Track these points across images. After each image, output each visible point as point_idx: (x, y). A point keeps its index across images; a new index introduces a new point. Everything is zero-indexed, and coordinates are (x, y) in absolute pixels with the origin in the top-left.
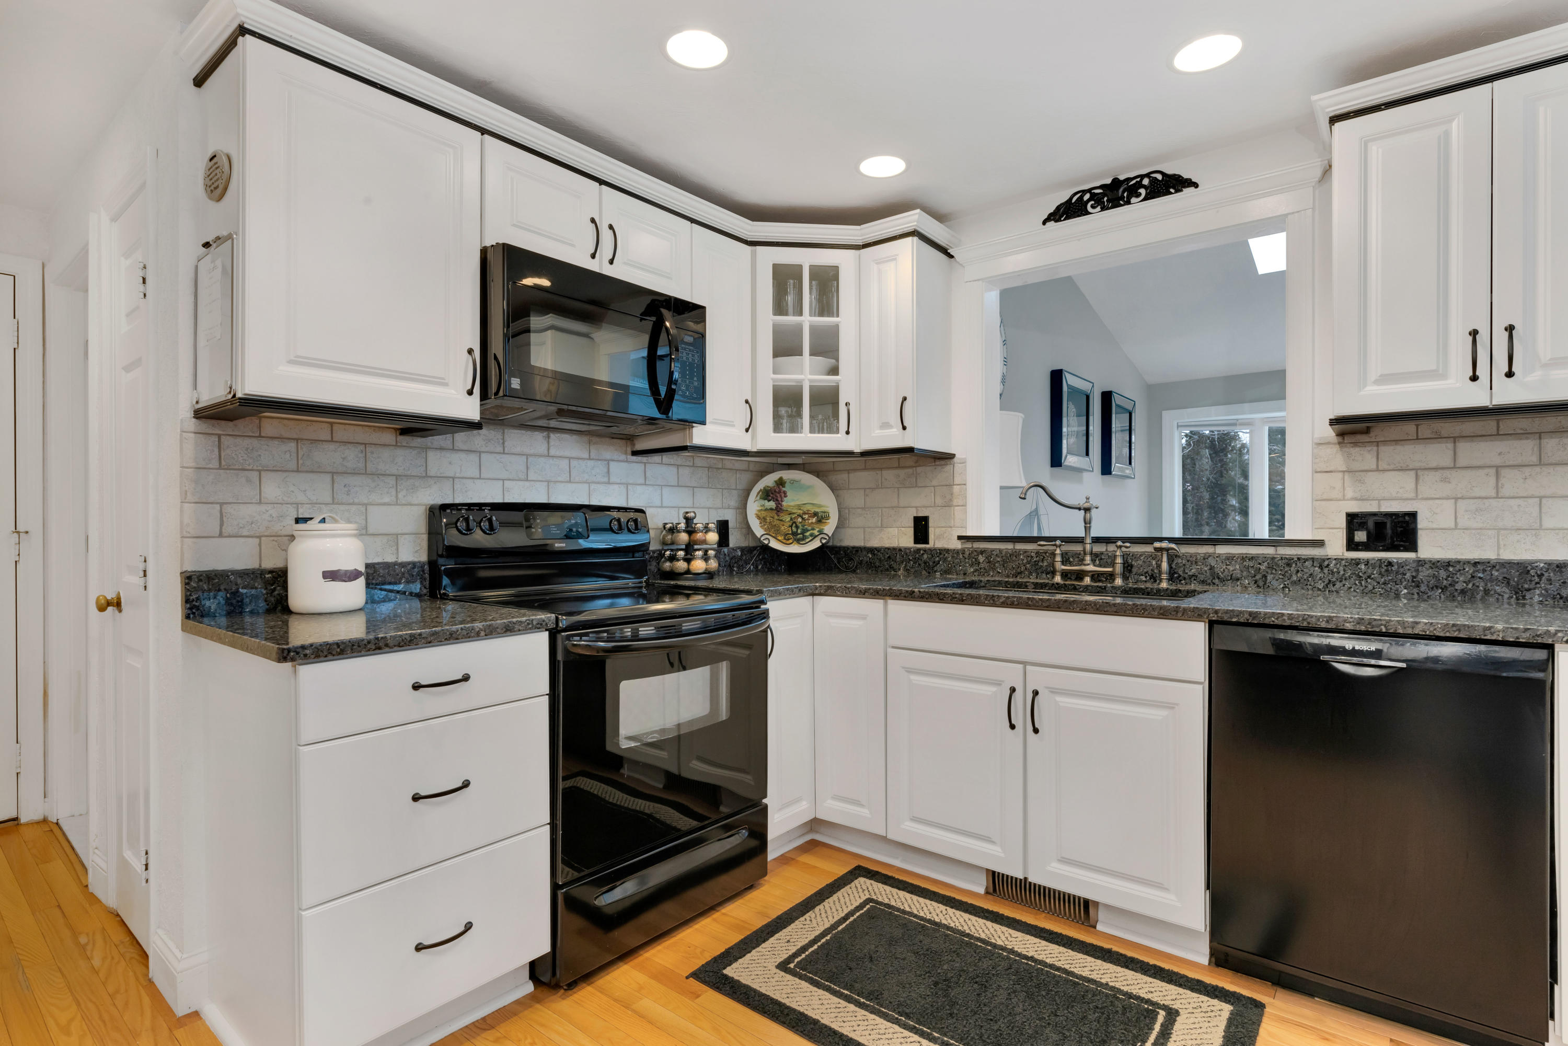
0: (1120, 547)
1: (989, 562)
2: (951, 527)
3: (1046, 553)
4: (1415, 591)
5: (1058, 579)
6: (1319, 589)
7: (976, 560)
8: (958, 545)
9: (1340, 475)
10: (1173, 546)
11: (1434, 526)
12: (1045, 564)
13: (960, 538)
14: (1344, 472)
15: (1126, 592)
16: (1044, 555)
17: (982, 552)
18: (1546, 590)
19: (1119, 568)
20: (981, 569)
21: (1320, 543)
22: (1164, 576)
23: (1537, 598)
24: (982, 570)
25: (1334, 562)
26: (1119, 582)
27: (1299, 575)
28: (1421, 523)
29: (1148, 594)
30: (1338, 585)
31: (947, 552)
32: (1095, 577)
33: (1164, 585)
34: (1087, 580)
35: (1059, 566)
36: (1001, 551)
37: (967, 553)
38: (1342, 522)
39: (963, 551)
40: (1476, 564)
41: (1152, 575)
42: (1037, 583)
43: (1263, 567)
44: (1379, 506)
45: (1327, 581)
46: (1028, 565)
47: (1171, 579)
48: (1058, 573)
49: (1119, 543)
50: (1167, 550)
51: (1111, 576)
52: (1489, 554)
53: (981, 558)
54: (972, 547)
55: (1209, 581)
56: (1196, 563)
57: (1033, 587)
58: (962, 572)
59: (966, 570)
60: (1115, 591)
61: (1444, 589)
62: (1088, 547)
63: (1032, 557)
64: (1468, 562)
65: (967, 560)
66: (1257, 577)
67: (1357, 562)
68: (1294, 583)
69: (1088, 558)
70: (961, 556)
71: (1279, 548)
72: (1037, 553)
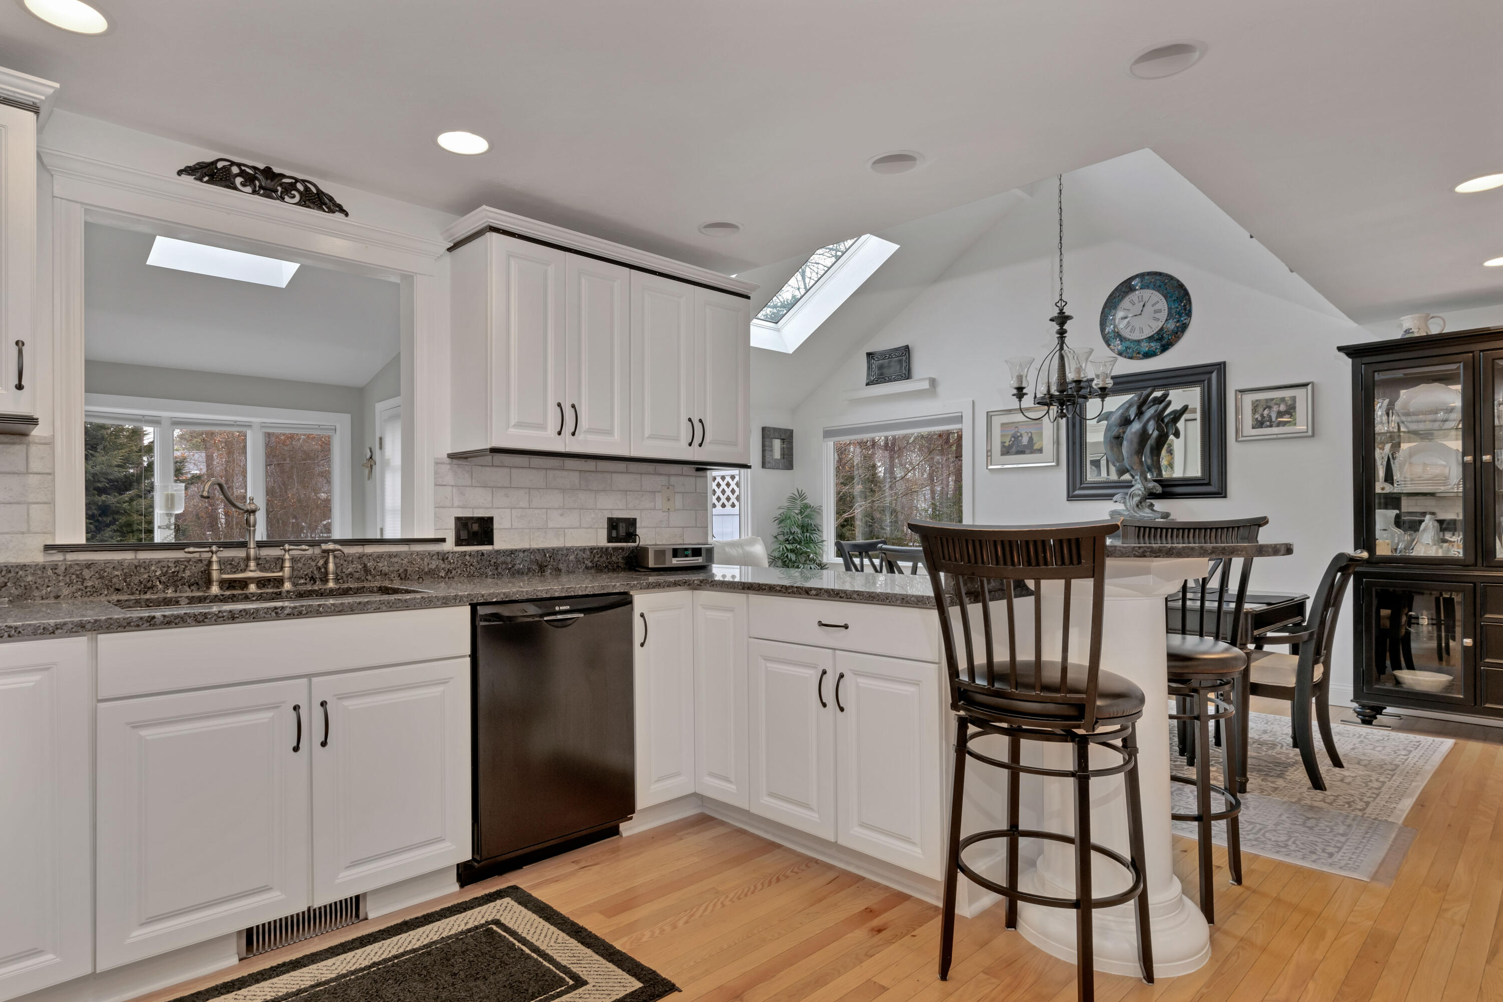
0: (289, 550)
1: (102, 577)
2: (23, 533)
3: (188, 562)
4: (496, 572)
5: (215, 590)
6: (442, 577)
7: (77, 576)
8: (40, 558)
9: (449, 489)
10: (338, 547)
11: (502, 527)
12: (188, 573)
13: (48, 548)
14: (452, 486)
15: (301, 595)
16: (186, 563)
17: (89, 565)
18: (553, 565)
19: (287, 571)
20: (86, 587)
21: (443, 540)
22: (331, 576)
23: (549, 571)
24: (88, 589)
25: (451, 555)
26: (287, 586)
27: (430, 566)
28: (496, 525)
29: (322, 595)
30: (454, 572)
31: (21, 570)
32: (262, 583)
33: (331, 584)
34: (252, 588)
35: (215, 575)
36: (120, 563)
37: (63, 568)
38: (452, 524)
39: (55, 568)
40: (524, 551)
41: (312, 577)
42: (193, 597)
43: (405, 561)
44: (473, 514)
45: (447, 570)
46: (163, 578)
47: (337, 580)
48: (215, 583)
49: (287, 547)
50: (333, 551)
51: (280, 581)
52: (526, 546)
53: (87, 573)
54: (65, 560)
55: (363, 578)
56: (352, 562)
57: (187, 601)
58: (52, 595)
59: (60, 590)
60: (288, 596)
61: (509, 569)
62: (252, 552)
63: (169, 567)
64: (520, 550)
65: (61, 578)
66: (400, 571)
67: (464, 554)
68: (426, 573)
69: (252, 564)
70: (50, 572)
71: (412, 546)
72: (177, 562)
